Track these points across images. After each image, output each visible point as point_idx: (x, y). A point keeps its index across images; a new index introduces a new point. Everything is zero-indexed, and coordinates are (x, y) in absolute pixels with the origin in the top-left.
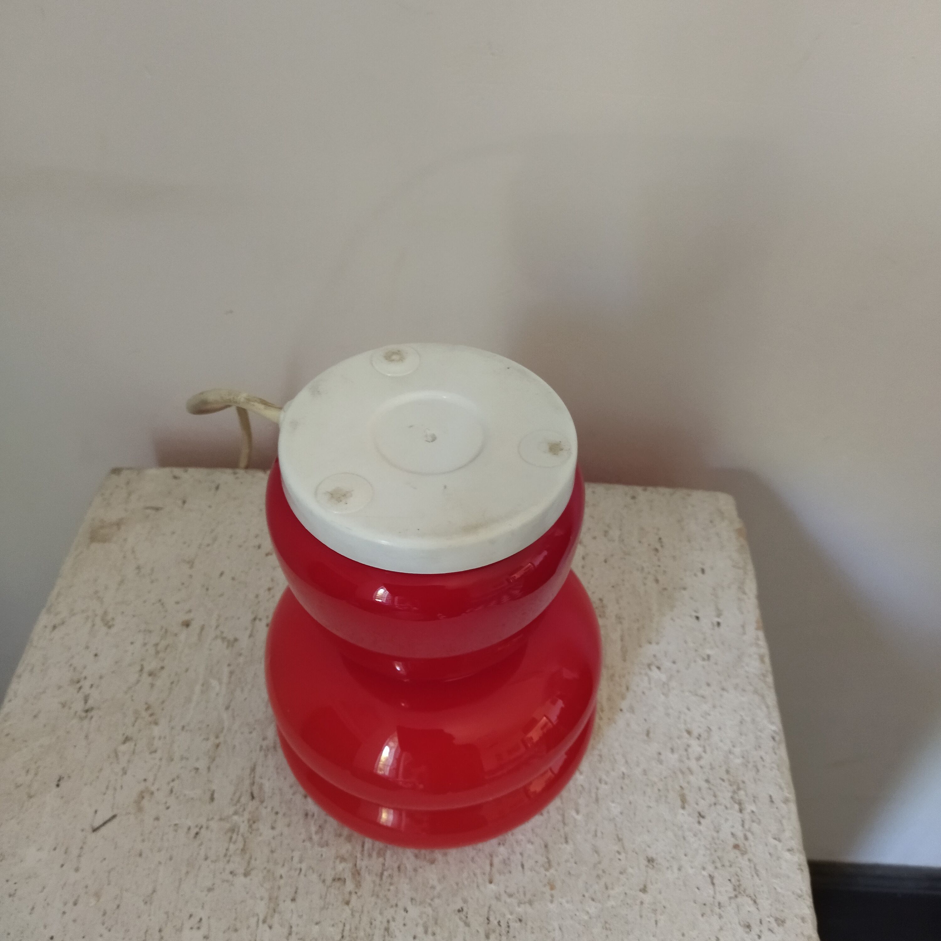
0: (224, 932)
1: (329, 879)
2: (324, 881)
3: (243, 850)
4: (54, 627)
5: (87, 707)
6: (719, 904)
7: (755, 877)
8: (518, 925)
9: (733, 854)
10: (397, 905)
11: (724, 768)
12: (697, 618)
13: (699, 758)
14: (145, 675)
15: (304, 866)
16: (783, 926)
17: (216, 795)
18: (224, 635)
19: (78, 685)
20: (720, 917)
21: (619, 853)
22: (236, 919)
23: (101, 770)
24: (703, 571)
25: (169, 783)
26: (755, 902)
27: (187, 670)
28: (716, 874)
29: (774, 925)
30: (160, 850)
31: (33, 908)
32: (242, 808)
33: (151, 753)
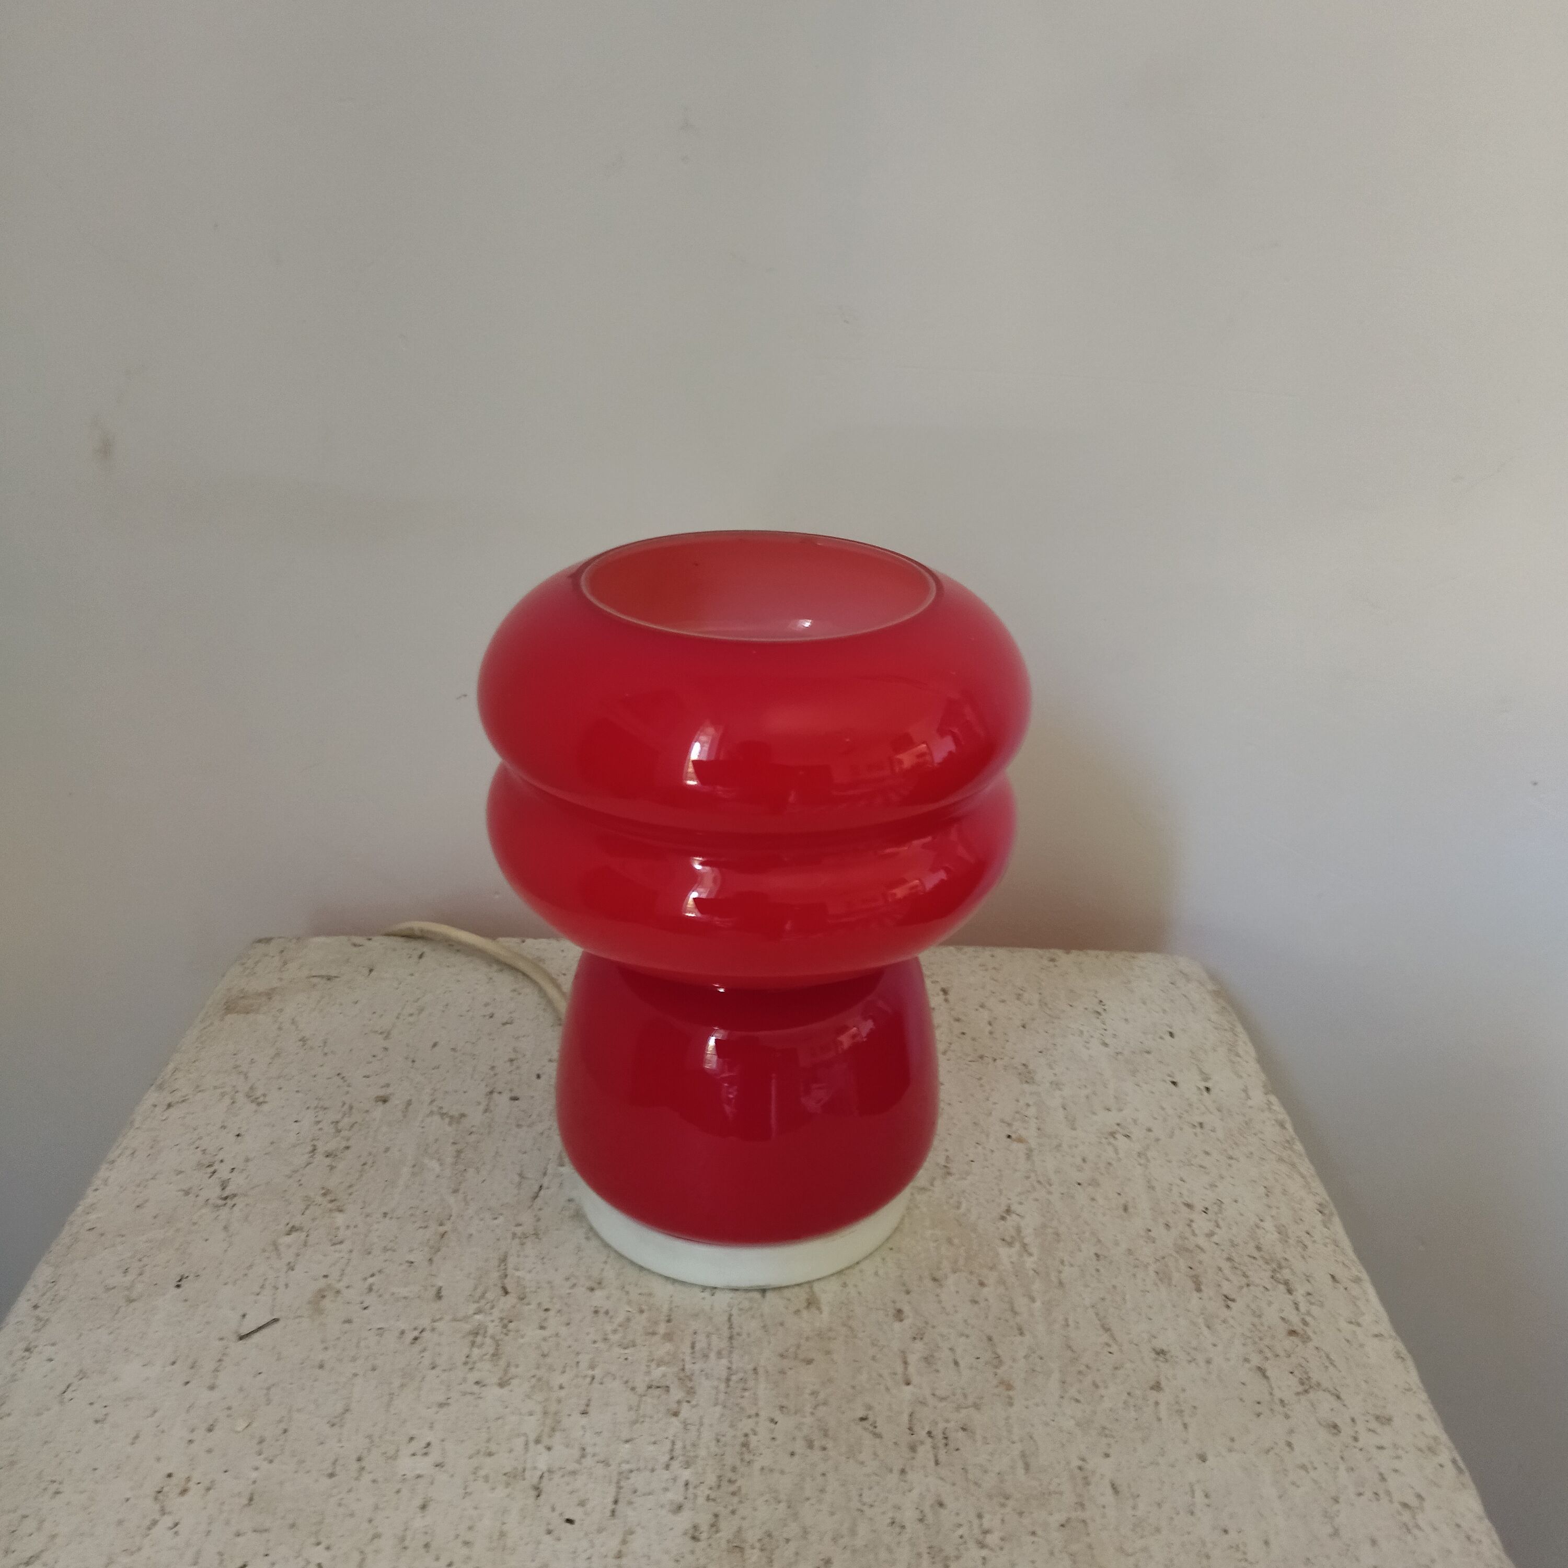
0: (470, 1457)
1: (641, 1388)
2: (633, 1389)
3: (496, 1355)
4: (169, 1106)
5: (226, 1193)
6: (1282, 1401)
7: (1331, 1368)
8: (961, 1434)
9: (1288, 1343)
10: (757, 1415)
11: (1252, 1245)
12: (1174, 1083)
13: (1211, 1234)
14: (319, 1157)
15: (597, 1372)
16: (1389, 1424)
17: (443, 1293)
18: (444, 1111)
19: (211, 1169)
20: (1287, 1417)
21: (1108, 1345)
22: (489, 1440)
23: (251, 1266)
24: (1171, 1034)
25: (365, 1279)
26: (1338, 1397)
27: (387, 1150)
28: (1267, 1365)
29: (1374, 1425)
30: (354, 1359)
31: (137, 1437)
32: (489, 1305)
33: (334, 1244)
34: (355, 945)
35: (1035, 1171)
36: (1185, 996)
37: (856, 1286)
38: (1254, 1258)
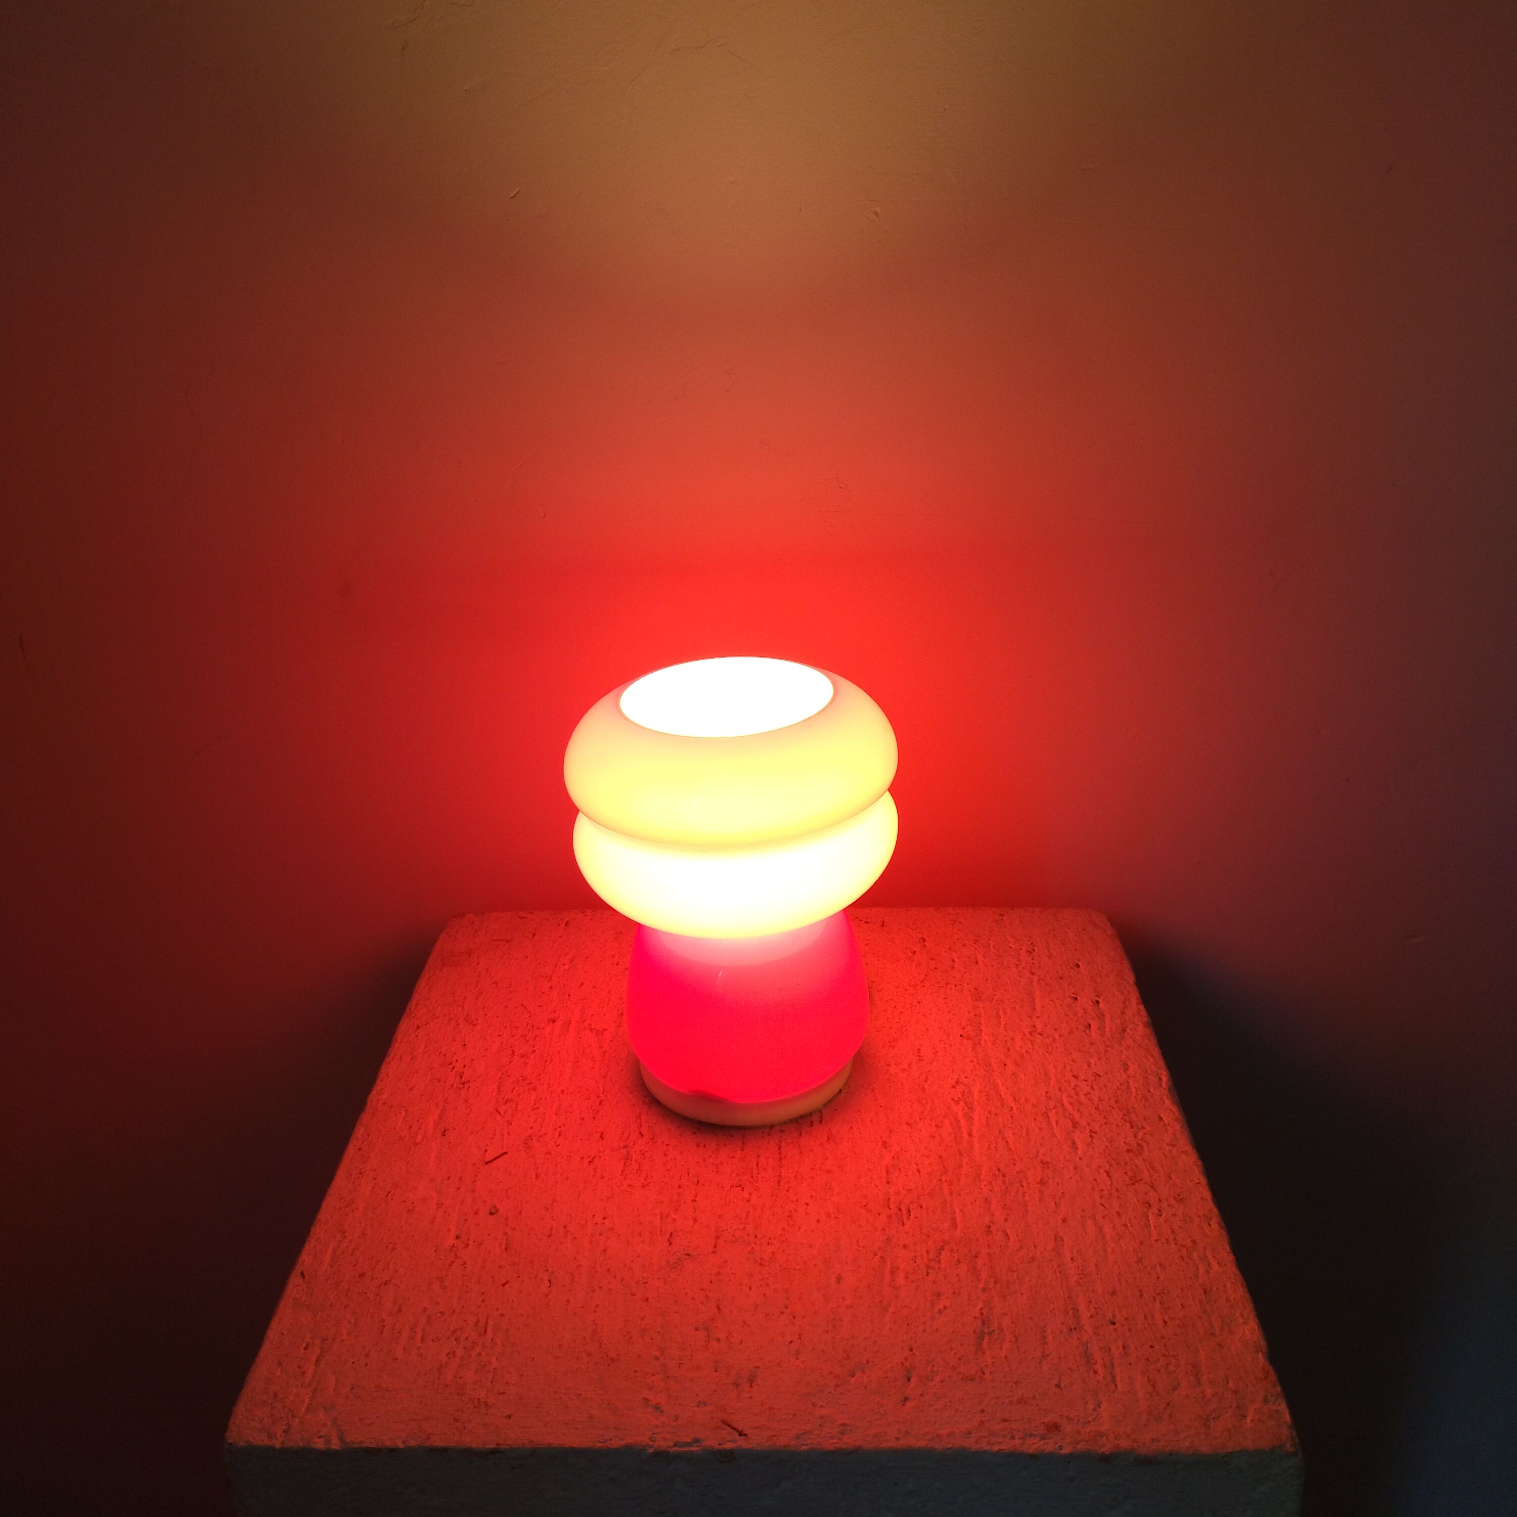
1: (727, 1187)
2: (722, 1188)
3: (639, 1170)
4: (418, 1027)
7: (1151, 1170)
9: (1127, 1156)
10: (797, 1201)
12: (1076, 998)
14: (517, 1057)
15: (701, 1179)
16: (1183, 1202)
17: (604, 1136)
20: (1119, 1198)
21: (1014, 1160)
23: (485, 1123)
24: (1079, 966)
25: (556, 1129)
26: (1153, 1187)
27: (558, 1052)
28: (1112, 1170)
32: (633, 1143)
33: (533, 1110)
34: (520, 917)
35: (977, 1057)
36: (1091, 939)
37: (858, 1128)
38: (1113, 1108)
